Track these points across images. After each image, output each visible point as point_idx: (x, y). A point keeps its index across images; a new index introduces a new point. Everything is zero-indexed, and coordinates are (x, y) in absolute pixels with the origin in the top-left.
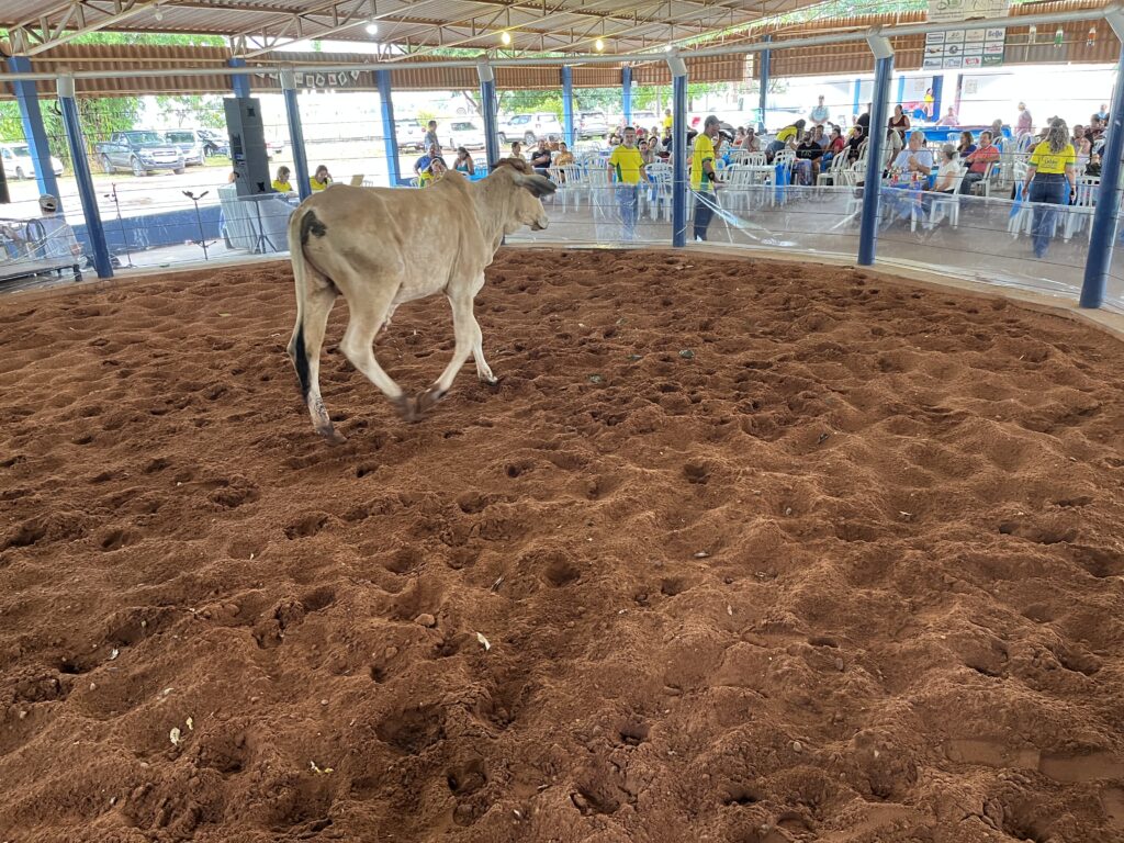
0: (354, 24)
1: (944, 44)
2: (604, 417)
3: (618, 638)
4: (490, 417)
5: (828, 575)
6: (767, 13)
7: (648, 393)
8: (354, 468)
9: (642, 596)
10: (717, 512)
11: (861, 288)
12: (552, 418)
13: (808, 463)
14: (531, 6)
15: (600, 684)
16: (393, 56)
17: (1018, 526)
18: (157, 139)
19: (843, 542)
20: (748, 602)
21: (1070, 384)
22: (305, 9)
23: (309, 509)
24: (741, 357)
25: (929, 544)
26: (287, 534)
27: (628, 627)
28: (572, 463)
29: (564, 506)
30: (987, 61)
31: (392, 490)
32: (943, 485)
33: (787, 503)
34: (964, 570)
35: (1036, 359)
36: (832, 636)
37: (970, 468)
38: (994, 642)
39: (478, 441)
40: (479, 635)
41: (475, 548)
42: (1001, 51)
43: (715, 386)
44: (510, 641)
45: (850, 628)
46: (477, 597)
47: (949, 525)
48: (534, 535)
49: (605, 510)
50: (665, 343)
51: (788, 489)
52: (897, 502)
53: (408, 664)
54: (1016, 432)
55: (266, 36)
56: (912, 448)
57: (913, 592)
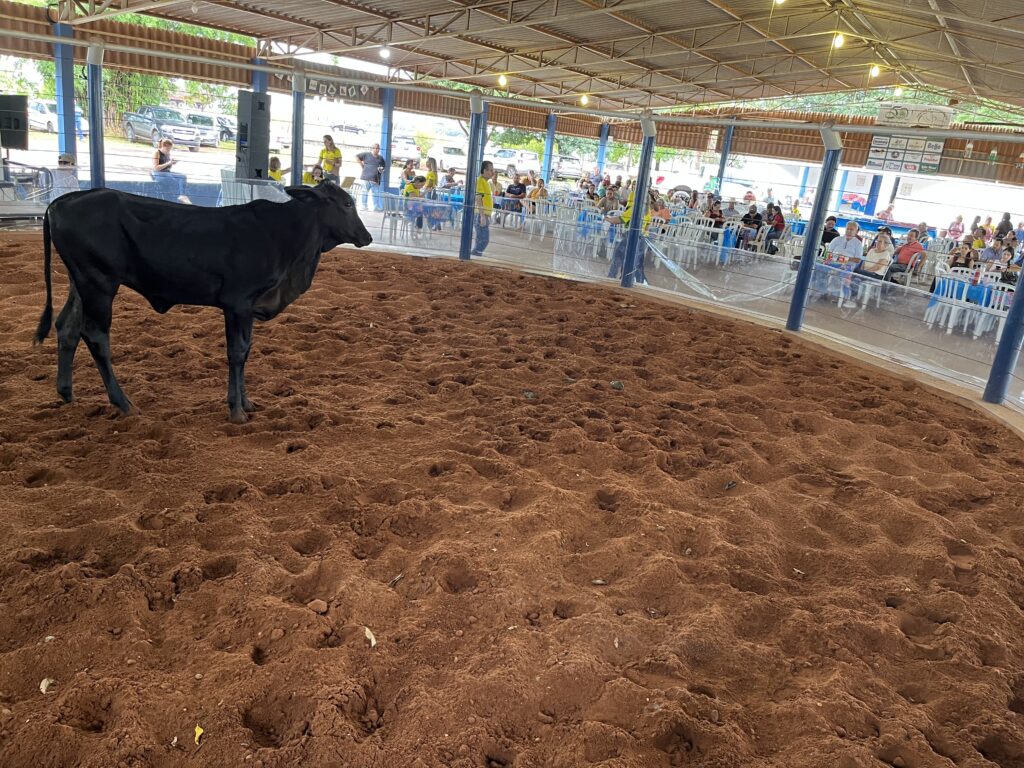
0: (369, 46)
1: (888, 148)
2: (531, 432)
3: (502, 655)
4: (424, 415)
5: (716, 622)
6: (737, 97)
7: (575, 416)
8: (285, 443)
9: (534, 615)
10: (620, 542)
11: (786, 351)
12: (482, 425)
13: (713, 507)
14: (529, 57)
15: (475, 701)
16: (401, 80)
17: (905, 602)
18: (179, 118)
19: (735, 591)
20: (635, 637)
21: (966, 471)
22: (329, 26)
23: (233, 477)
24: (666, 396)
25: (817, 606)
26: (206, 498)
27: (514, 644)
28: (491, 471)
29: (476, 512)
30: (923, 169)
31: (316, 470)
32: (836, 549)
33: (688, 543)
34: (848, 638)
35: (938, 442)
36: (711, 686)
37: (864, 537)
38: (867, 717)
39: (408, 435)
40: (367, 629)
41: (382, 540)
42: (937, 163)
43: (638, 419)
44: (397, 641)
45: (730, 680)
46: (373, 591)
47: (839, 590)
48: (442, 537)
49: (514, 523)
50: (599, 372)
51: (691, 530)
52: (792, 559)
53: (291, 649)
54: (912, 508)
55: (290, 44)
56: (813, 508)
57: (796, 653)
